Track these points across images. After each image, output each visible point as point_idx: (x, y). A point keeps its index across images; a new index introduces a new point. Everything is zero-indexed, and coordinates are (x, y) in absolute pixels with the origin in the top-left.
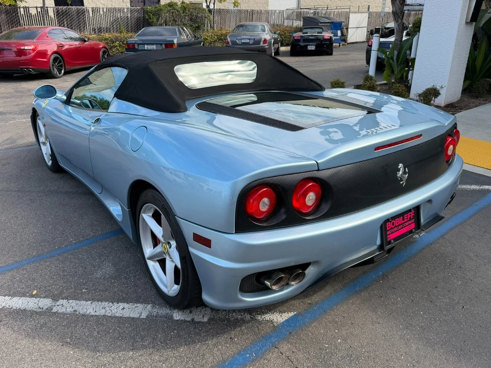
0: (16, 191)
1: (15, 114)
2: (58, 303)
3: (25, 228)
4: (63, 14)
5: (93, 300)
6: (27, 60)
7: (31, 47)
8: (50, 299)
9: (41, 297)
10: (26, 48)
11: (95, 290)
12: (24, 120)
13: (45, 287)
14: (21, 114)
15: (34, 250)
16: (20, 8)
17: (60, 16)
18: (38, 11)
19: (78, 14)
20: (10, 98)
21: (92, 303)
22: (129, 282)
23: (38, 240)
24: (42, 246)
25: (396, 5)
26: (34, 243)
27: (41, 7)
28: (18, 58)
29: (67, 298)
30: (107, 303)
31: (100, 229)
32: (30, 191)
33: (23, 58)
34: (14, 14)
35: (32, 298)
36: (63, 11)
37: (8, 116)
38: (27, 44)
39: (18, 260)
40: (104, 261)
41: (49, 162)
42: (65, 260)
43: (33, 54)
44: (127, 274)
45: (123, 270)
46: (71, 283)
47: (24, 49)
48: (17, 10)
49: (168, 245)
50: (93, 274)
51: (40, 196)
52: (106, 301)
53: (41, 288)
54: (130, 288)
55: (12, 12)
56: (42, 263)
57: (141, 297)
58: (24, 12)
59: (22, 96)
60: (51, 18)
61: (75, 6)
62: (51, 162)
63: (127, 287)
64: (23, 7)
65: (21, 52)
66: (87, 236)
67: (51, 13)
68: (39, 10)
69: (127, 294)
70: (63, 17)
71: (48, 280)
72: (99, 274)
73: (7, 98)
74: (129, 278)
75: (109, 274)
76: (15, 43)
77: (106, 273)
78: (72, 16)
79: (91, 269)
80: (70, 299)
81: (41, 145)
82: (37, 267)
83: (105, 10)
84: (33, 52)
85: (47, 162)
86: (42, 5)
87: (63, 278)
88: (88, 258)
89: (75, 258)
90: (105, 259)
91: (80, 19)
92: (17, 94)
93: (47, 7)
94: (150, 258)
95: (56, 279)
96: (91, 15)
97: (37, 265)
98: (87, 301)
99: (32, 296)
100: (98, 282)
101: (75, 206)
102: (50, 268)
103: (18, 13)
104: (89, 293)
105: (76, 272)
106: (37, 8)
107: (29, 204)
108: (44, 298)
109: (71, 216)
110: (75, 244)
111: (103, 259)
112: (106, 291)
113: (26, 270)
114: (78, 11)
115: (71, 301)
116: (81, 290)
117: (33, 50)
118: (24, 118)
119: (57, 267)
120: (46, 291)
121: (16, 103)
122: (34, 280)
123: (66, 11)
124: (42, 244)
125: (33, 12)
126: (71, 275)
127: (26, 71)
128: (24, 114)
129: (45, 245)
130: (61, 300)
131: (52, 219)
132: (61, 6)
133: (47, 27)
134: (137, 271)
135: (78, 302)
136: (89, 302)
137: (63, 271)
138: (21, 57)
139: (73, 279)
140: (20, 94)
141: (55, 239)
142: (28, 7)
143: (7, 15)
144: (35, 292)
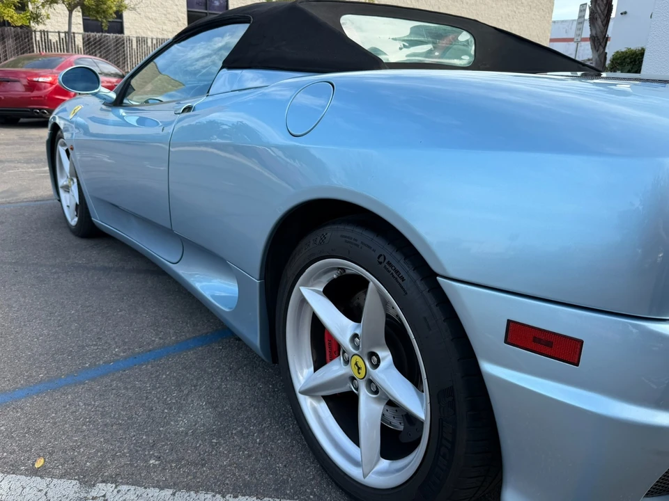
0: (11, 263)
1: (18, 163)
2: (94, 493)
3: (24, 325)
4: (95, 43)
5: (176, 486)
6: (41, 97)
7: (49, 79)
8: (74, 482)
9: (53, 477)
10: (41, 79)
11: (179, 460)
12: (32, 170)
13: (64, 451)
14: (27, 163)
15: (40, 368)
16: (35, 31)
17: (92, 46)
18: (61, 37)
19: (117, 45)
20: (11, 145)
21: (174, 494)
22: (250, 445)
23: (51, 348)
24: (58, 361)
25: (597, 26)
26: (40, 355)
27: (65, 33)
28: (29, 94)
29: (113, 480)
30: (209, 496)
31: (172, 331)
32: (36, 264)
33: (36, 93)
34: (27, 40)
35: (34, 478)
36: (96, 39)
37: (6, 164)
38: (42, 74)
39: (7, 388)
40: (187, 395)
41: (72, 220)
42: (105, 391)
43: (50, 89)
44: (243, 425)
45: (233, 418)
46: (122, 443)
47: (38, 81)
48: (31, 34)
49: (370, 359)
50: (168, 423)
51: (56, 273)
52: (207, 490)
53: (53, 452)
54: (257, 460)
55: (23, 36)
56: (57, 395)
57: (285, 482)
58: (41, 37)
59: (30, 144)
60: (78, 48)
61: (114, 33)
62: (76, 219)
63: (249, 456)
64: (41, 31)
65: (33, 86)
66: (149, 344)
67: (79, 41)
68: (62, 35)
69: (252, 474)
70: (96, 47)
71: (70, 434)
72: (182, 424)
73: (7, 144)
74: (248, 435)
75: (204, 425)
76: (25, 73)
77: (196, 422)
78: (108, 47)
79: (163, 412)
80: (122, 484)
81: (61, 191)
82: (47, 403)
83: (155, 42)
84: (51, 86)
85: (69, 219)
86: (67, 30)
87: (103, 431)
88: (154, 388)
89: (126, 388)
90: (190, 391)
91: (119, 51)
92: (23, 141)
93: (74, 33)
94: (309, 392)
95: (86, 433)
96: (134, 46)
97: (47, 399)
98: (162, 489)
99: (34, 472)
100: (182, 443)
101: (120, 291)
102: (73, 408)
103: (32, 38)
104: (164, 469)
105: (131, 418)
106: (59, 32)
107: (33, 285)
108: (61, 477)
109: (114, 306)
110: (125, 358)
111: (186, 392)
112: (203, 465)
113: (22, 409)
114: (117, 41)
115: (124, 488)
116: (146, 461)
117: (51, 83)
118: (32, 168)
119: (89, 405)
120: (66, 461)
121: (20, 151)
122: (38, 432)
123: (100, 40)
124: (58, 357)
125: (53, 38)
126: (120, 424)
127: (38, 113)
128: (33, 163)
129: (63, 360)
130: (101, 485)
131: (77, 311)
132: (93, 32)
133: (72, 55)
134: (264, 419)
135: (140, 490)
136: (168, 492)
137: (103, 415)
138: (32, 92)
139: (124, 433)
140: (27, 141)
141: (83, 347)
142: (47, 32)
143: (16, 40)
144: (39, 463)
